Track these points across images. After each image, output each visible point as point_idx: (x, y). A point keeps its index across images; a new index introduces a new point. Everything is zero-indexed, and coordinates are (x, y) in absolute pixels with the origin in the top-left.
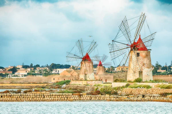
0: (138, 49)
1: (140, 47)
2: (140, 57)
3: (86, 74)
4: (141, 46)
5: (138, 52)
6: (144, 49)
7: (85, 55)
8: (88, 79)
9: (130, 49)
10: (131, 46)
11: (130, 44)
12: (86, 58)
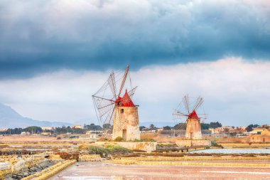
0: (123, 105)
1: (124, 103)
2: (124, 113)
3: (191, 133)
4: (126, 101)
5: (122, 108)
6: (130, 104)
7: (191, 112)
8: (194, 138)
9: (114, 105)
10: (116, 102)
11: (115, 99)
12: (193, 116)
